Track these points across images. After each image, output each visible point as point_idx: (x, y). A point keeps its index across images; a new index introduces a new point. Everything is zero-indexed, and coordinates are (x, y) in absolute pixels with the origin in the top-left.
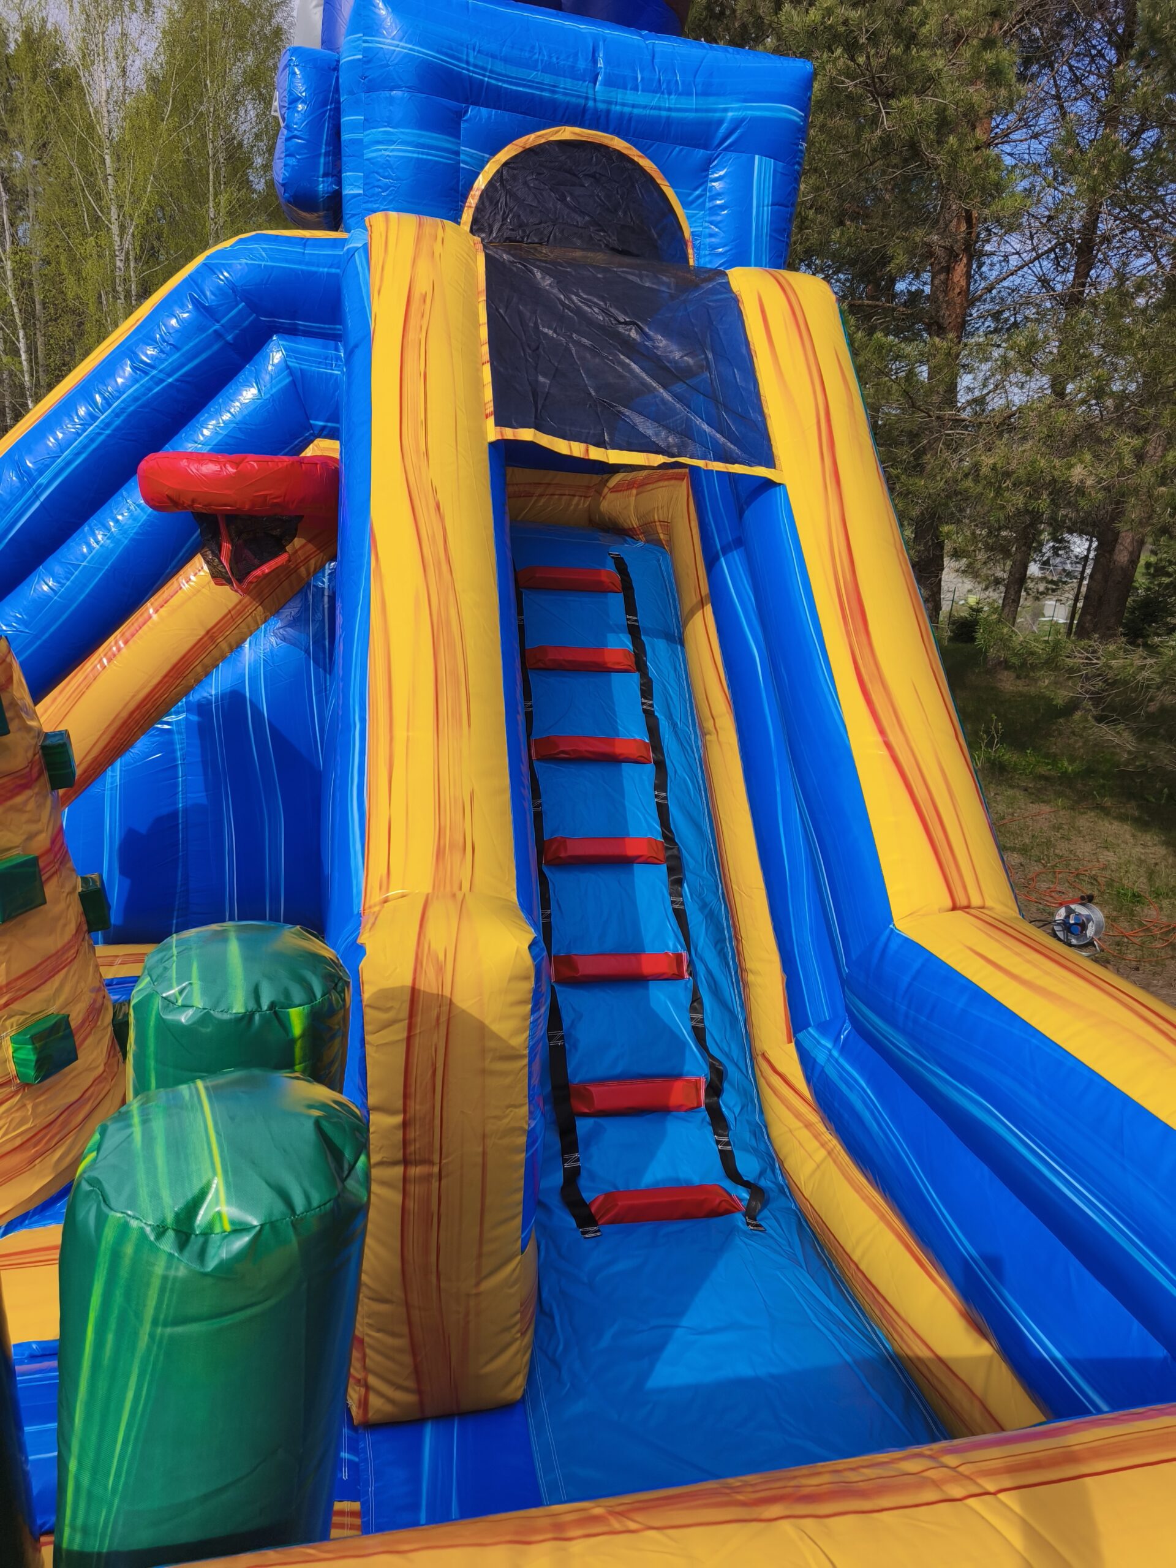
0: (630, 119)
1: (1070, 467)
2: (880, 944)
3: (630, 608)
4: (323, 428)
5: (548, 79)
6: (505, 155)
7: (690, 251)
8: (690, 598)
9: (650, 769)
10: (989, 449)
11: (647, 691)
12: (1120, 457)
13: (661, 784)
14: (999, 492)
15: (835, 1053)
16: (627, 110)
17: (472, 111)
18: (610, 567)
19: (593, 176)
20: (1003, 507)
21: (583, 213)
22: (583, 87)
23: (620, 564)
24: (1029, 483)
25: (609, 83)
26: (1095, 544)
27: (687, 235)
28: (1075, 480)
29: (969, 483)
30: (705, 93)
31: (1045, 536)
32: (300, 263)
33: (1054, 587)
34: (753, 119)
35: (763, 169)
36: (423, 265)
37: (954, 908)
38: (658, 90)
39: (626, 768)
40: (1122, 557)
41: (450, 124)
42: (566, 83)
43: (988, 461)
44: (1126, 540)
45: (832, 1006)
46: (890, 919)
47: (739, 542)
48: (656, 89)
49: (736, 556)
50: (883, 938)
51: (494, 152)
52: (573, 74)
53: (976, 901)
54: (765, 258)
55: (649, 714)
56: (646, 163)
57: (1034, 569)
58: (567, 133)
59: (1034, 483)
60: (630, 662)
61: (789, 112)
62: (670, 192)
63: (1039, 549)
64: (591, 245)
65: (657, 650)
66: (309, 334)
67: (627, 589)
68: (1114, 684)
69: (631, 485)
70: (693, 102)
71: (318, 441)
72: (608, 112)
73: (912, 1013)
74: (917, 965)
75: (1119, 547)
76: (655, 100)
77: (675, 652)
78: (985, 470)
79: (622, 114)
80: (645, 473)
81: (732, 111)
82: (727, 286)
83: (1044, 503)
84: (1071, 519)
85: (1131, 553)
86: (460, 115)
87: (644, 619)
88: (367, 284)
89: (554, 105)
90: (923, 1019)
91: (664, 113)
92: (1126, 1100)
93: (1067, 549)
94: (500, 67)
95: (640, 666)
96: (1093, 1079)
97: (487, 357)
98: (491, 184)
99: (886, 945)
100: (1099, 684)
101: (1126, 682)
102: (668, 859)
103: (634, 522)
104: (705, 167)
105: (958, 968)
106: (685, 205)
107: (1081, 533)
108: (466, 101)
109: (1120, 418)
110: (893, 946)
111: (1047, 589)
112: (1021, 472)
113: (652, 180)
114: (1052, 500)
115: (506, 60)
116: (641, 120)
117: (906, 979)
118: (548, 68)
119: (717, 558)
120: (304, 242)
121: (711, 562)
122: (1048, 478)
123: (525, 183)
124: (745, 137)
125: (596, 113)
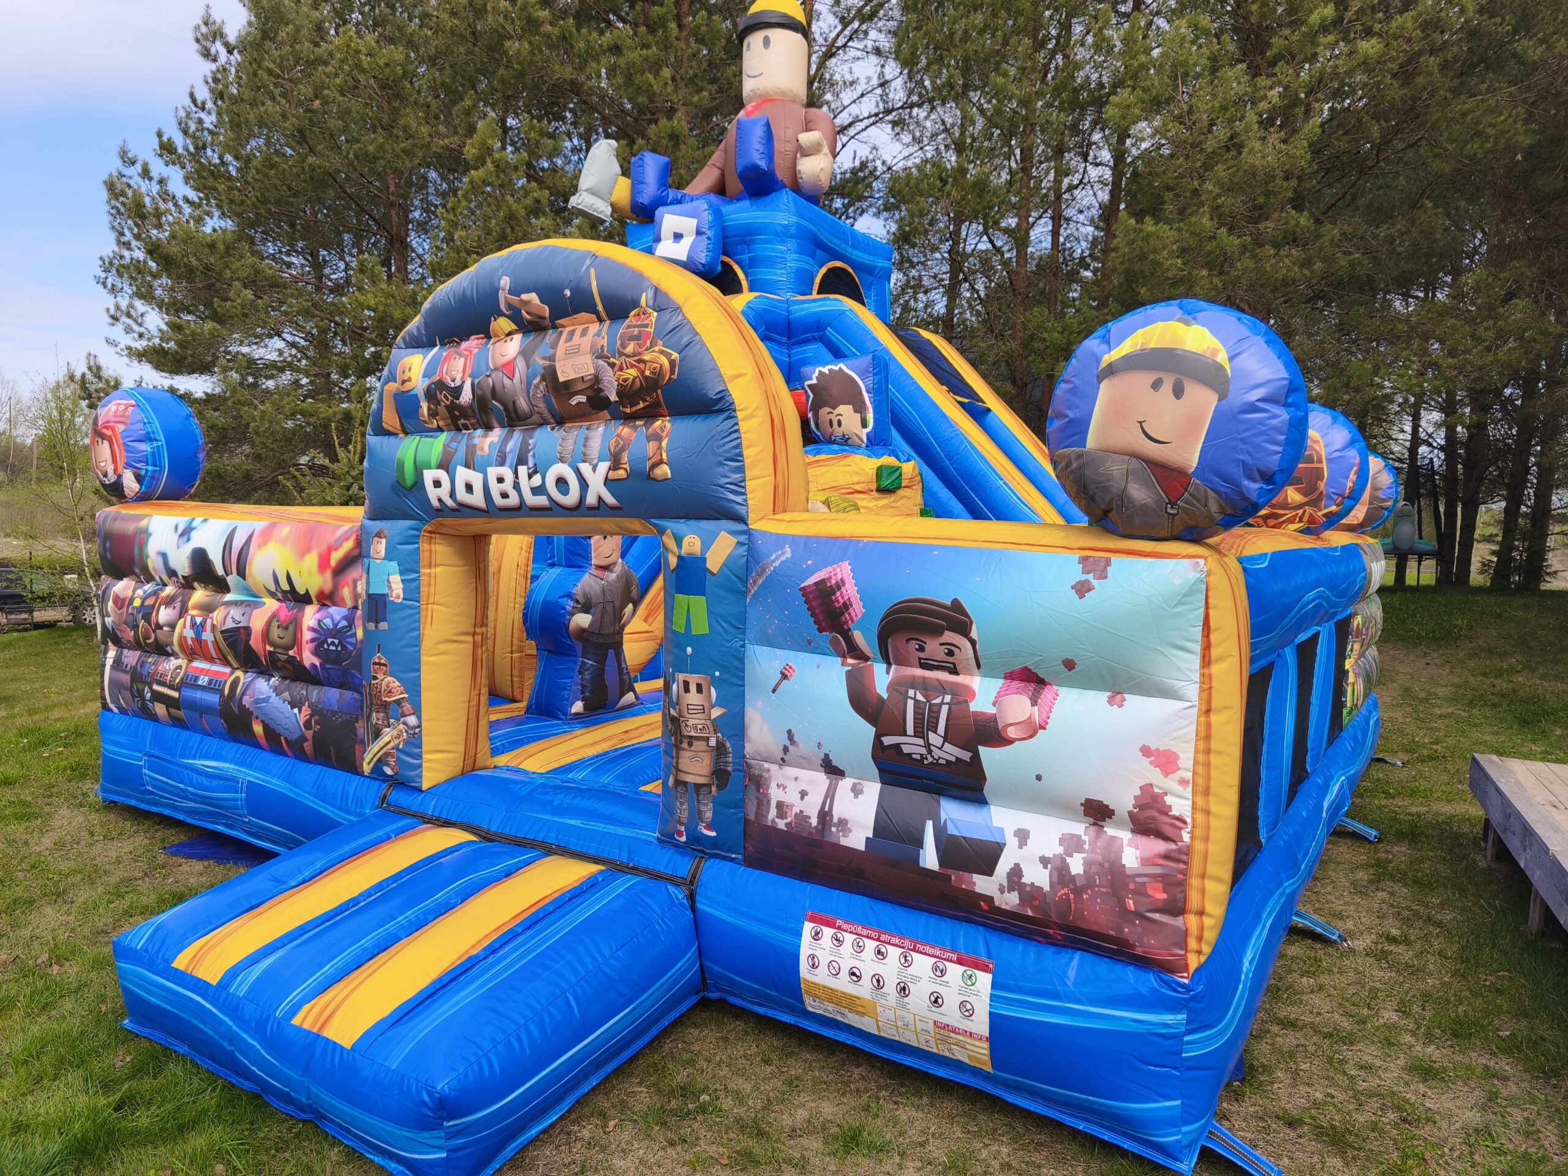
5: (837, 243)
6: (822, 272)
42: (842, 244)
52: (844, 241)
56: (856, 278)
70: (871, 258)
81: (881, 263)
86: (815, 251)
89: (838, 252)
104: (872, 284)
108: (817, 247)
113: (857, 286)
116: (858, 263)
124: (883, 274)
125: (848, 258)
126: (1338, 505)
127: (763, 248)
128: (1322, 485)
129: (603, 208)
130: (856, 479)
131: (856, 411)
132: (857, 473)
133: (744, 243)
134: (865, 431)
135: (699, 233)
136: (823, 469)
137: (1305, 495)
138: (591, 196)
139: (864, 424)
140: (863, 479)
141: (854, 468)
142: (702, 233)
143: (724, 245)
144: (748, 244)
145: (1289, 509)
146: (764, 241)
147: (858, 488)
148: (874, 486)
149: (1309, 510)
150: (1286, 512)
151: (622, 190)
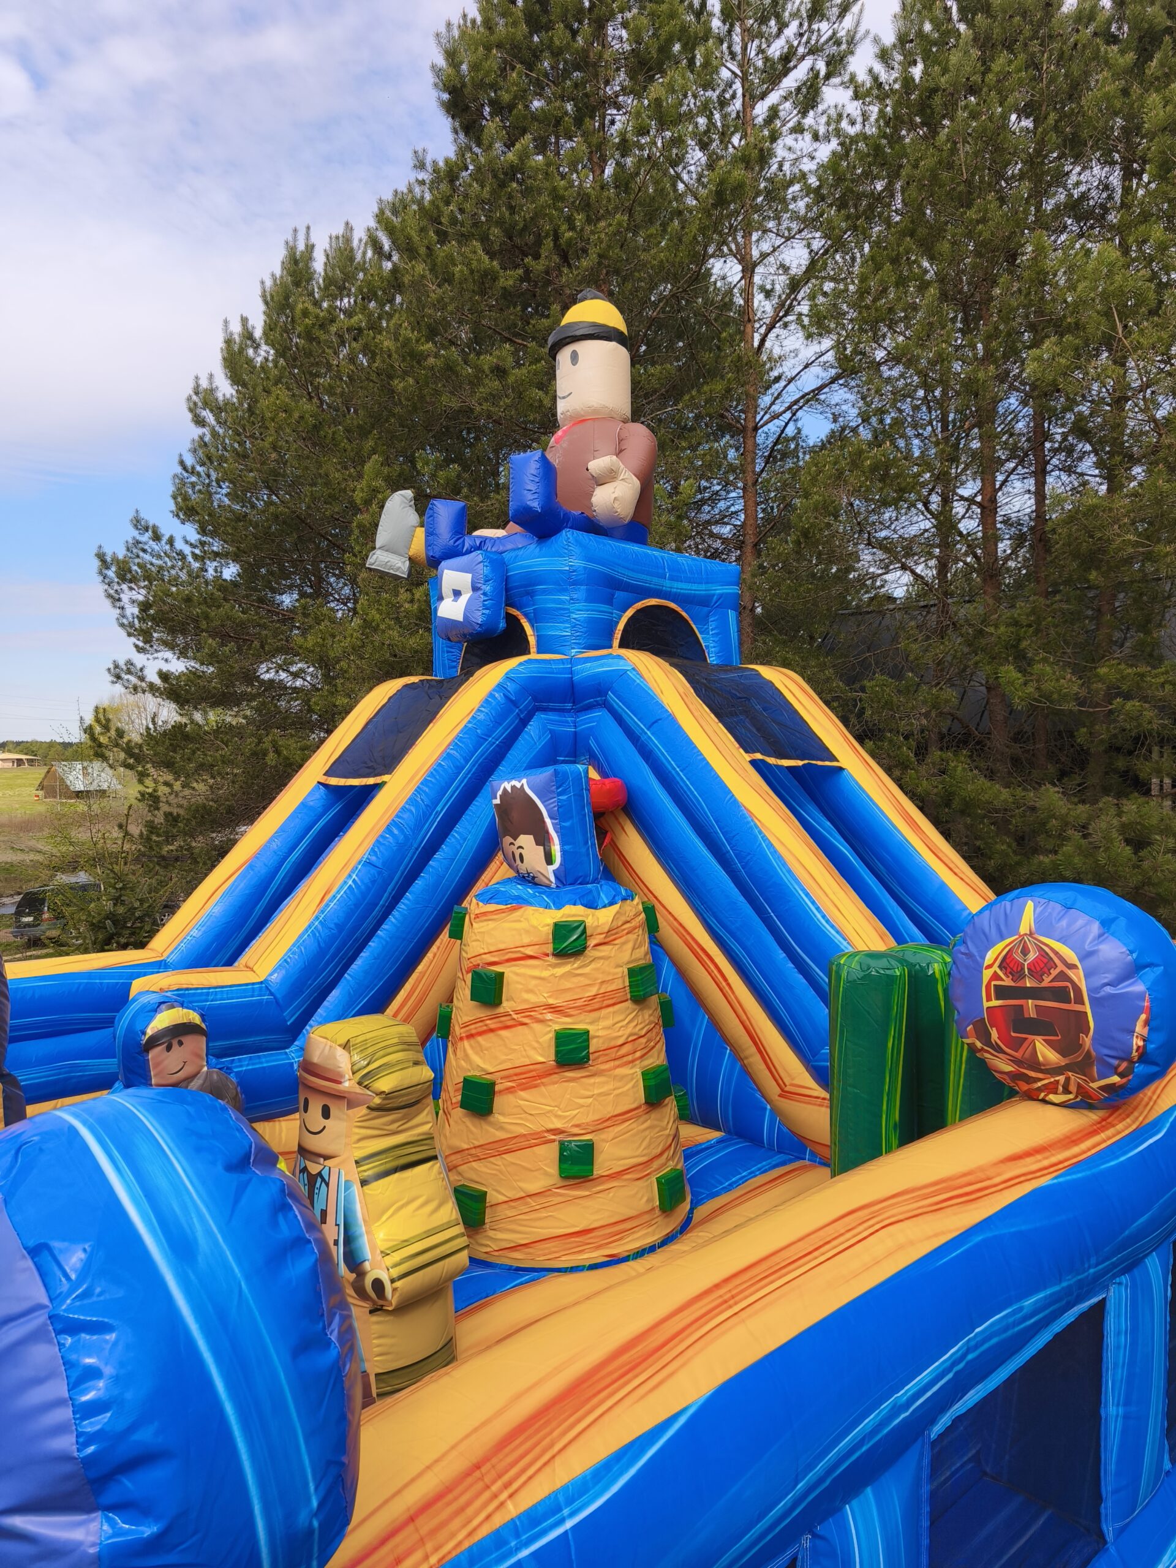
0: (679, 595)
4: (563, 761)
5: (648, 578)
6: (630, 613)
7: (707, 655)
16: (677, 591)
17: (617, 593)
19: (664, 620)
22: (660, 581)
25: (670, 578)
27: (704, 647)
30: (707, 583)
32: (551, 673)
34: (727, 595)
35: (732, 618)
41: (609, 601)
42: (654, 580)
48: (690, 581)
51: (624, 611)
52: (657, 575)
56: (684, 614)
58: (653, 602)
61: (736, 590)
62: (694, 626)
66: (553, 710)
70: (703, 587)
72: (670, 592)
76: (688, 586)
79: (675, 593)
81: (719, 590)
86: (613, 595)
88: (651, 689)
89: (650, 589)
91: (692, 592)
94: (630, 574)
104: (709, 615)
106: (701, 633)
108: (616, 589)
113: (687, 621)
115: (633, 570)
116: (684, 595)
118: (649, 573)
120: (550, 661)
124: (724, 602)
125: (666, 592)
126: (1121, 1075)
127: (547, 601)
128: (1087, 1041)
129: (400, 565)
130: (526, 940)
131: (538, 844)
132: (527, 932)
133: (528, 593)
134: (551, 868)
135: (475, 589)
136: (491, 924)
137: (1063, 1053)
138: (385, 554)
139: (549, 860)
140: (535, 940)
141: (523, 925)
142: (479, 589)
143: (508, 598)
144: (532, 594)
145: (1042, 1071)
146: (544, 592)
147: (529, 951)
148: (549, 949)
149: (1075, 1078)
150: (1040, 1075)
151: (418, 544)
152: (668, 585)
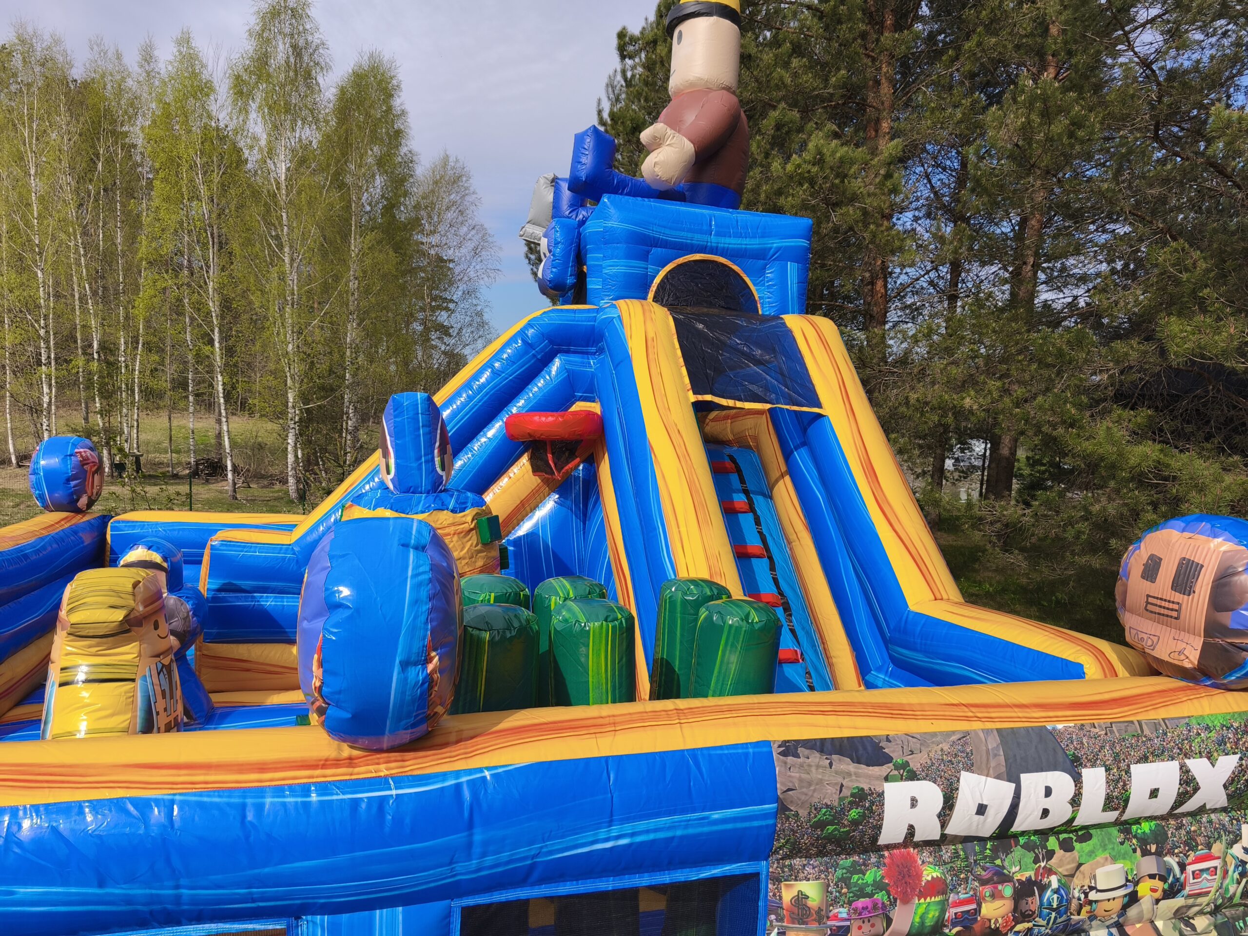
0: (728, 249)
1: (963, 399)
2: (904, 618)
3: (742, 481)
4: (581, 397)
5: (690, 235)
7: (759, 305)
8: (774, 474)
9: (765, 561)
10: (913, 388)
11: (758, 522)
12: (990, 392)
13: (772, 568)
14: (922, 414)
15: (887, 679)
16: (726, 246)
17: (654, 250)
18: (727, 460)
19: (711, 274)
20: (926, 422)
21: (707, 291)
22: (705, 237)
23: (733, 459)
24: (940, 408)
25: (717, 235)
26: (989, 446)
27: (757, 298)
28: (967, 406)
29: (903, 409)
30: (763, 237)
31: (954, 441)
32: (573, 321)
33: (965, 473)
34: (787, 248)
35: (792, 269)
36: (649, 324)
37: (936, 599)
38: (741, 237)
39: (754, 561)
40: (1005, 451)
41: (644, 257)
42: (697, 236)
43: (913, 396)
44: (1006, 440)
45: (883, 659)
46: (908, 607)
47: (804, 444)
48: (740, 236)
49: (803, 451)
50: (905, 615)
51: (663, 267)
52: (701, 232)
53: (945, 597)
54: (796, 308)
55: (761, 533)
56: (735, 268)
57: (949, 464)
58: (697, 257)
59: (942, 408)
60: (747, 507)
61: (804, 243)
62: (746, 279)
63: (951, 449)
64: (711, 305)
65: (759, 501)
66: (575, 352)
67: (739, 471)
68: (1007, 526)
69: (726, 418)
70: (757, 241)
71: (578, 403)
72: (717, 247)
73: (924, 642)
74: (923, 622)
75: (1002, 445)
76: (739, 241)
77: (768, 502)
78: (912, 401)
79: (724, 248)
80: (734, 411)
81: (776, 243)
82: (784, 324)
83: (950, 419)
84: (970, 429)
85: (1010, 449)
86: (648, 252)
87: (750, 486)
88: (624, 334)
89: (692, 245)
90: (929, 642)
91: (744, 246)
92: (1014, 644)
93: (971, 450)
94: (667, 231)
95: (752, 509)
96: (1001, 641)
97: (683, 363)
98: (662, 281)
99: (907, 617)
100: (998, 525)
101: (1015, 525)
102: (783, 604)
103: (731, 437)
104: (764, 268)
105: (942, 618)
106: (754, 285)
107: (978, 438)
108: (651, 246)
109: (988, 370)
110: (910, 617)
111: (960, 477)
112: (934, 402)
113: (738, 275)
114: (955, 418)
115: (670, 228)
116: (733, 250)
117: (919, 629)
118: (690, 230)
119: (792, 452)
120: (574, 311)
121: (787, 455)
122: (951, 405)
123: (679, 279)
124: (784, 255)
125: (712, 248)
142: (550, 251)
152: (713, 240)
